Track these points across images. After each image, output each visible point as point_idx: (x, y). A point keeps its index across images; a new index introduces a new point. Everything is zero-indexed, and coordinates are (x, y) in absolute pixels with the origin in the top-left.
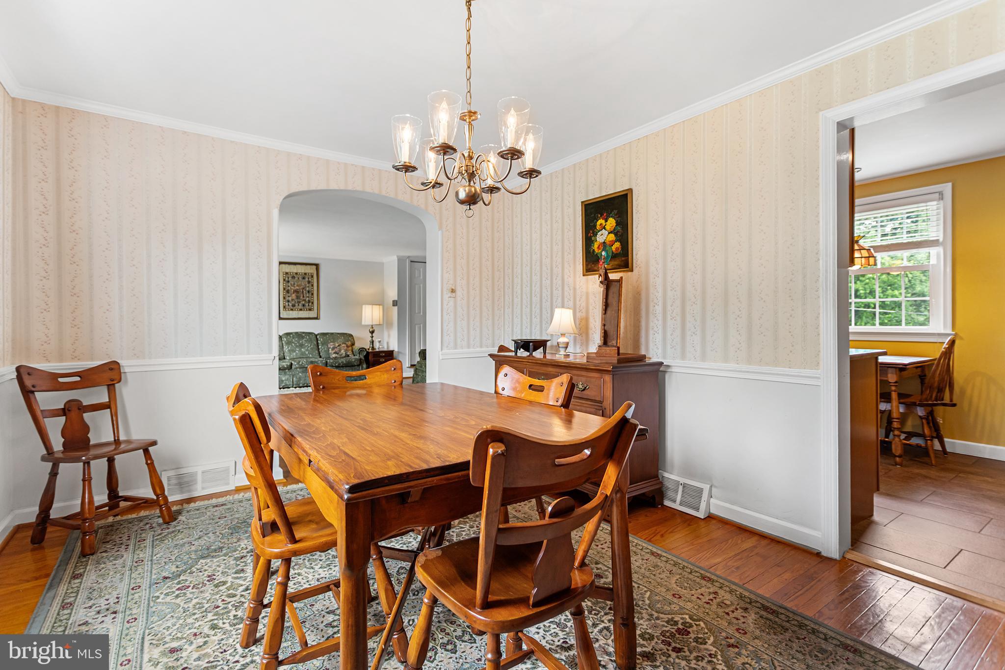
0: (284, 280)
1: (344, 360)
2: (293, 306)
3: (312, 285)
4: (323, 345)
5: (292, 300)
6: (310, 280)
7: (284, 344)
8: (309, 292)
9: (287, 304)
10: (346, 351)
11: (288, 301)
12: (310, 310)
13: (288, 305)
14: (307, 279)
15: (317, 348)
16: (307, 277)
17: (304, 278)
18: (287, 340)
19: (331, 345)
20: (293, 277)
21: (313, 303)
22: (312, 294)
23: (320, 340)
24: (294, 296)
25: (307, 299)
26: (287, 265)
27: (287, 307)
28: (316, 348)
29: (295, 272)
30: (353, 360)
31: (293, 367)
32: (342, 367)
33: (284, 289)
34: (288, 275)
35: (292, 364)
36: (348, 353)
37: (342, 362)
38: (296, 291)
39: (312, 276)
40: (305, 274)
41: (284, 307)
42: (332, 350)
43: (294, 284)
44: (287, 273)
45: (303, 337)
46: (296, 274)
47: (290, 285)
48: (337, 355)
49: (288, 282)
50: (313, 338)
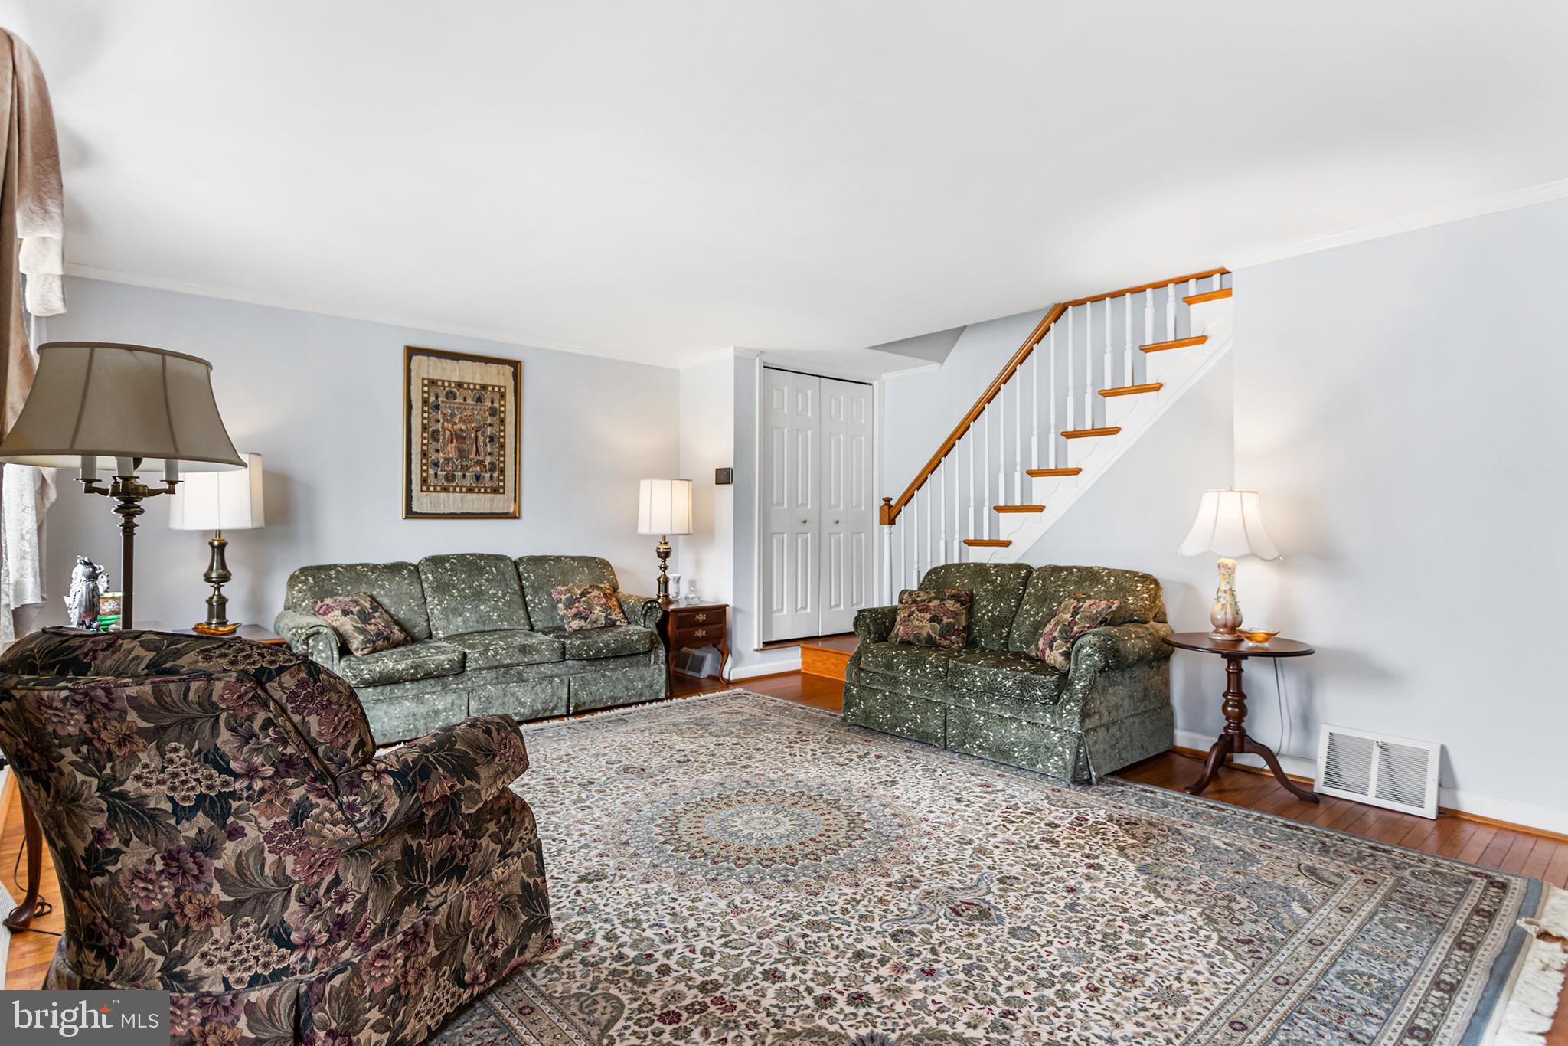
0: (425, 402)
1: (608, 637)
2: (450, 478)
3: (502, 421)
4: (536, 592)
5: (447, 460)
6: (496, 405)
7: (429, 592)
8: (492, 439)
9: (431, 472)
10: (606, 608)
11: (436, 464)
12: (495, 491)
13: (436, 475)
14: (488, 403)
15: (521, 601)
16: (488, 396)
17: (479, 400)
18: (436, 579)
19: (560, 593)
20: (451, 395)
21: (502, 471)
22: (502, 446)
23: (530, 577)
24: (451, 450)
25: (488, 459)
26: (434, 359)
27: (431, 481)
28: (517, 599)
29: (457, 379)
30: (635, 638)
31: (470, 665)
32: (606, 658)
33: (425, 428)
34: (434, 389)
35: (465, 655)
36: (613, 617)
37: (607, 645)
38: (458, 437)
39: (503, 396)
40: (484, 387)
41: (424, 481)
42: (567, 607)
43: (453, 415)
44: (433, 382)
45: (481, 571)
46: (459, 385)
47: (440, 416)
48: (582, 623)
49: (437, 407)
50: (510, 571)
